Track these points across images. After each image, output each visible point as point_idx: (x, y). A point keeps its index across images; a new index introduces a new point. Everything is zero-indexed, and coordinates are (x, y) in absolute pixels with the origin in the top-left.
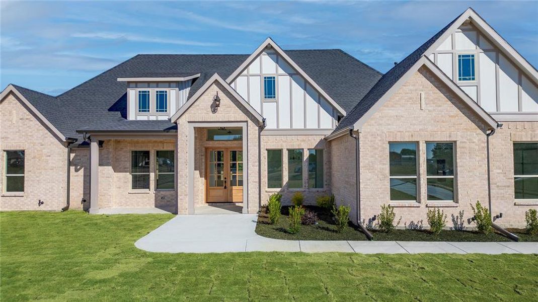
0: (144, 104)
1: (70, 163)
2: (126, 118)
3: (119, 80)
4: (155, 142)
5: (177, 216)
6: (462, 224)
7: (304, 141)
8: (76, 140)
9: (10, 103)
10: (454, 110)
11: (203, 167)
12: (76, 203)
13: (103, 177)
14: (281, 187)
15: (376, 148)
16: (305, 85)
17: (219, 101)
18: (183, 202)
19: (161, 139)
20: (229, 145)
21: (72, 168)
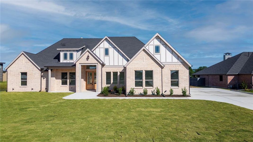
0: (65, 57)
1: (42, 77)
2: (60, 62)
3: (57, 49)
4: (69, 69)
5: (75, 93)
6: (154, 93)
7: (118, 69)
8: (44, 69)
9: (22, 57)
10: (153, 62)
11: (85, 78)
12: (44, 89)
13: (52, 81)
14: (110, 84)
15: (131, 72)
16: (118, 51)
17: (89, 57)
18: (77, 89)
19: (71, 69)
20: (94, 71)
21: (42, 78)
